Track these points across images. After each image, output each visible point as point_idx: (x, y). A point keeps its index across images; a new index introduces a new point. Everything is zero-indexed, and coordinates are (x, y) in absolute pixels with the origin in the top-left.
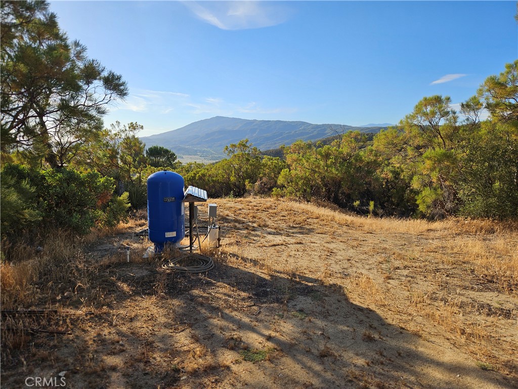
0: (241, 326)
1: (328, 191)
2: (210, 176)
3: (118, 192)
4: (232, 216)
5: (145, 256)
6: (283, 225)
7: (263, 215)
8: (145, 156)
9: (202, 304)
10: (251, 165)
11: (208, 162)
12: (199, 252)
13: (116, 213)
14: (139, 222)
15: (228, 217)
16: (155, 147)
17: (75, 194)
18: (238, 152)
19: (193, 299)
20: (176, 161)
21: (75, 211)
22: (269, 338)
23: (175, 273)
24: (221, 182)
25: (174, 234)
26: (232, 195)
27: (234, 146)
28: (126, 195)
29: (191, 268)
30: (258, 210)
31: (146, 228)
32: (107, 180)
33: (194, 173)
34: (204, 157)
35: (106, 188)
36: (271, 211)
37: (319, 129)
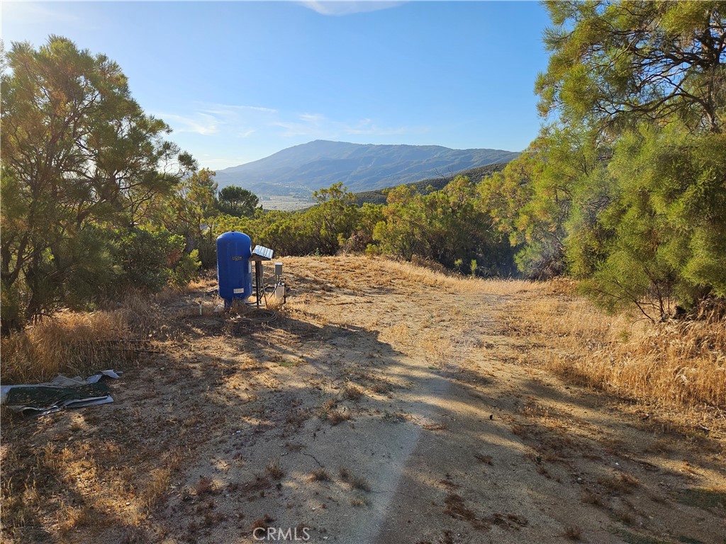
0: (285, 352)
1: (434, 248)
2: (297, 228)
3: (187, 251)
4: (312, 276)
5: (216, 311)
6: (364, 286)
7: (347, 276)
8: (218, 199)
9: (259, 341)
10: (345, 215)
11: (304, 205)
12: (265, 307)
13: (188, 272)
14: (209, 283)
15: (307, 278)
16: (230, 188)
17: (148, 253)
18: (330, 198)
19: (253, 338)
20: (258, 205)
21: (148, 269)
22: (302, 357)
23: (241, 322)
24: (309, 237)
25: (242, 291)
26: (317, 253)
27: (324, 191)
28: (195, 253)
29: (255, 319)
30: (343, 270)
31: (217, 288)
32: (177, 238)
33: (277, 226)
34: (298, 198)
35: (177, 246)
36: (357, 271)
37: (463, 156)
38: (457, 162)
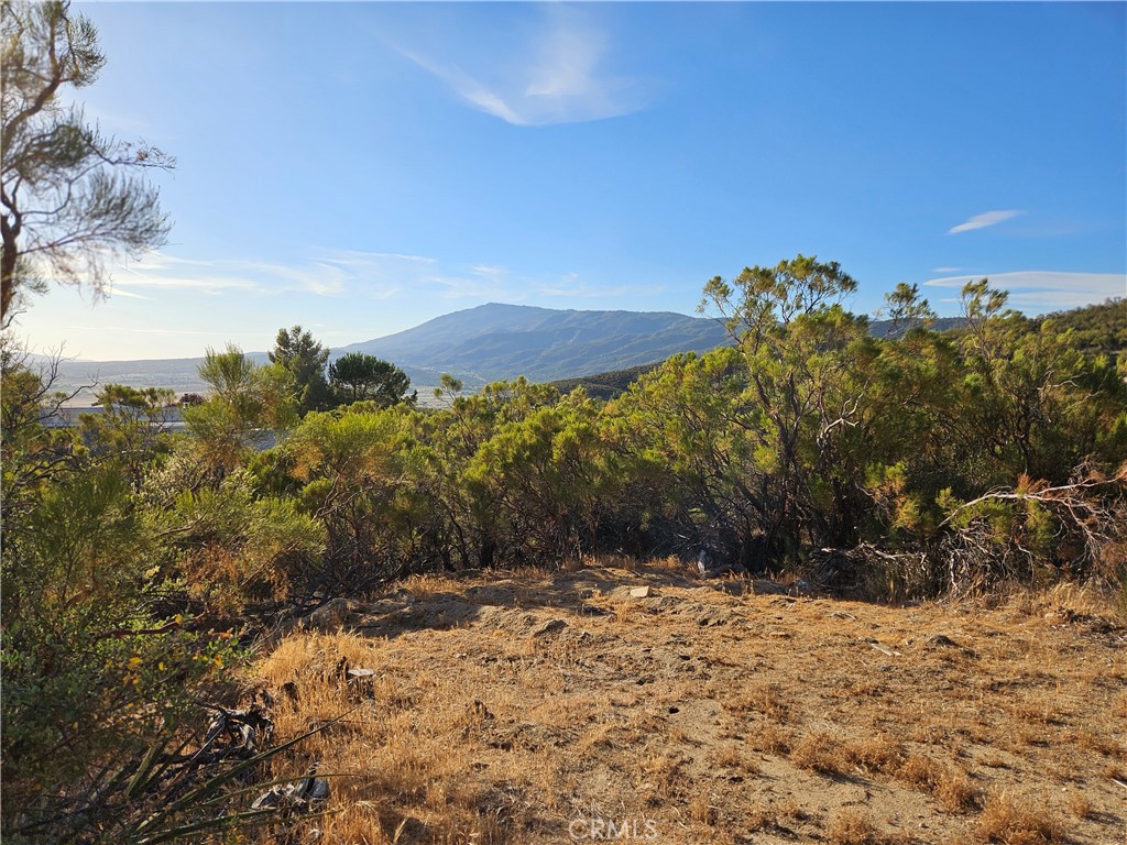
16: (353, 357)
37: (711, 328)
38: (702, 336)
